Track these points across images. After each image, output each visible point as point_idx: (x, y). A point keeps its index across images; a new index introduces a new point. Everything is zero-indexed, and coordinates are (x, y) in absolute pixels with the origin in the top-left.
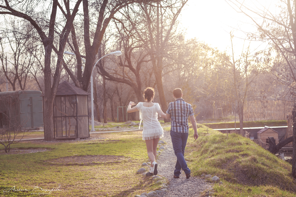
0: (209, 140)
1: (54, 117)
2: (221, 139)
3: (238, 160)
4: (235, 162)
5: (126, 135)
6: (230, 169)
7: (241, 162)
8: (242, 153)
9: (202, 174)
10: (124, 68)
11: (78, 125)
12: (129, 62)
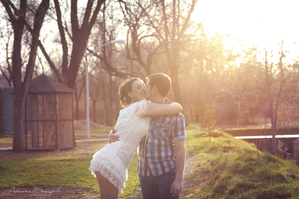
0: (228, 165)
1: (26, 121)
2: (247, 166)
10: (132, 62)
11: (58, 132)
12: (138, 55)
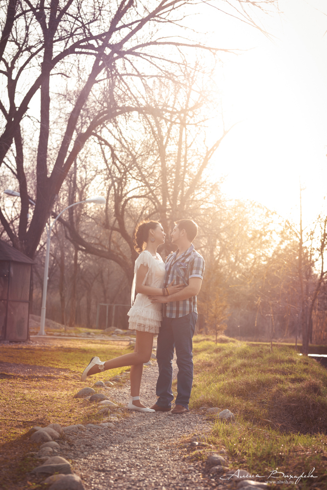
3: (281, 386)
4: (274, 390)
5: (97, 345)
6: (263, 402)
7: (285, 391)
8: (293, 376)
9: (202, 405)
10: (111, 233)
12: (122, 223)
